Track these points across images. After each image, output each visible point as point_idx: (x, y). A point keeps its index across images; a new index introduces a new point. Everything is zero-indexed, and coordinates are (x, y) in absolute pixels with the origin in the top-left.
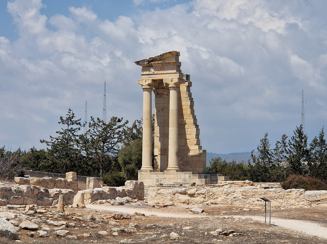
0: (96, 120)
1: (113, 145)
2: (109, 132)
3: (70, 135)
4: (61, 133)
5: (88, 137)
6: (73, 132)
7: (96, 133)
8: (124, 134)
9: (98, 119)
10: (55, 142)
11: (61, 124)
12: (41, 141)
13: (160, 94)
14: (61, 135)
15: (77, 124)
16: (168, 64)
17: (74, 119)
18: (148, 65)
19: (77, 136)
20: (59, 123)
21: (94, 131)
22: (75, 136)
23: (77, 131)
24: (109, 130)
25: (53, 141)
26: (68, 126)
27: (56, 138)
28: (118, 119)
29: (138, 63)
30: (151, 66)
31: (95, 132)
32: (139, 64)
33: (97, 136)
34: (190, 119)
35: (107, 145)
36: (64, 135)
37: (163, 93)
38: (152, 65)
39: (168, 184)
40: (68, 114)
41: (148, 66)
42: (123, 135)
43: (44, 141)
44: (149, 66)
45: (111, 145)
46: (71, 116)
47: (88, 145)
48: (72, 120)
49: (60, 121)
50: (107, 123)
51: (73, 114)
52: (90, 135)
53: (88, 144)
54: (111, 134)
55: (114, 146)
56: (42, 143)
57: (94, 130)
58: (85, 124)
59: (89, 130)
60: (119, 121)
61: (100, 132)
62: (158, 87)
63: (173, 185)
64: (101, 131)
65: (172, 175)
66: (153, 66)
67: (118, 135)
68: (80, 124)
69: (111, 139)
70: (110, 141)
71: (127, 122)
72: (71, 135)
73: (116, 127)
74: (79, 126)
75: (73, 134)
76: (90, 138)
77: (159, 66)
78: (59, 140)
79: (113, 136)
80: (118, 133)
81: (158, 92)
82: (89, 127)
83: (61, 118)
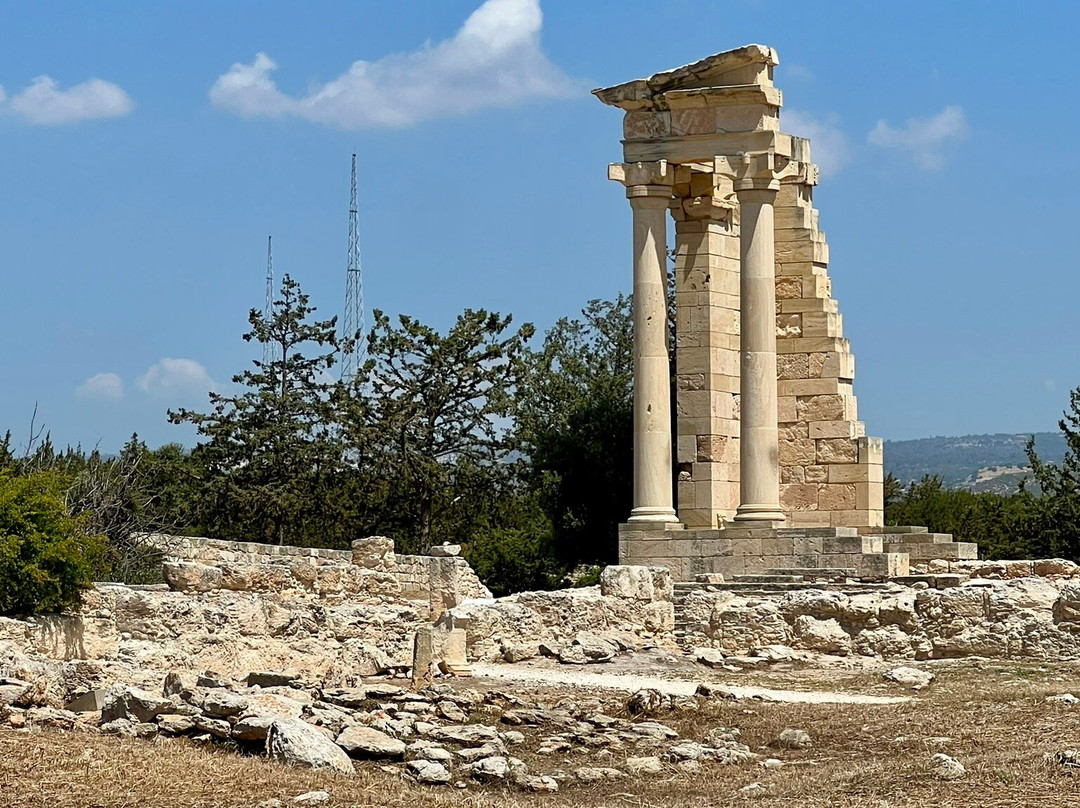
0: (396, 325)
1: (467, 423)
2: (452, 372)
3: (291, 385)
4: (256, 380)
5: (367, 391)
6: (305, 372)
7: (399, 376)
8: (513, 378)
9: (404, 320)
10: (232, 415)
11: (254, 339)
12: (172, 416)
13: (698, 219)
14: (255, 389)
15: (320, 340)
16: (731, 99)
17: (309, 320)
18: (649, 104)
19: (324, 388)
20: (247, 337)
21: (389, 368)
22: (311, 386)
23: (320, 369)
24: (452, 360)
25: (225, 413)
26: (285, 350)
27: (234, 401)
28: (489, 316)
29: (608, 95)
30: (661, 107)
31: (396, 372)
32: (616, 102)
33: (403, 388)
34: (816, 314)
35: (445, 422)
36: (266, 385)
37: (707, 214)
38: (664, 104)
39: (746, 579)
40: (283, 298)
41: (650, 109)
42: (512, 383)
43: (184, 415)
44: (655, 106)
45: (461, 423)
46: (294, 308)
47: (369, 425)
48: (300, 323)
49: (250, 328)
50: (444, 335)
51: (304, 299)
52: (375, 384)
53: (368, 422)
54: (460, 380)
55: (470, 427)
56: (176, 423)
57: (389, 362)
58: (353, 342)
59: (370, 365)
60: (494, 325)
61: (418, 371)
62: (686, 192)
63: (767, 580)
64: (420, 367)
65: (758, 541)
66: (671, 108)
67: (491, 381)
68: (331, 338)
69: (460, 399)
70: (460, 408)
71: (528, 331)
72: (298, 384)
73: (481, 349)
74: (327, 348)
75: (305, 380)
76: (375, 396)
77: (695, 108)
78: (251, 410)
79: (472, 386)
80: (490, 377)
81: (689, 210)
82: (370, 349)
83: (253, 315)
